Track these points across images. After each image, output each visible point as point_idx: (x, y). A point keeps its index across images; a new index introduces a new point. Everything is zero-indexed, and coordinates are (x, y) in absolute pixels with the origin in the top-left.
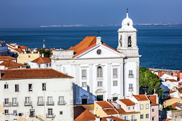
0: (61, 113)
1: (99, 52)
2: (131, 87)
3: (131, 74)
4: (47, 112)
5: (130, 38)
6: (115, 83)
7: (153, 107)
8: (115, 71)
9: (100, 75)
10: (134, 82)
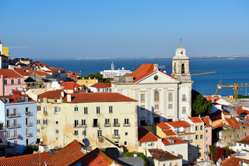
0: (126, 134)
1: (156, 78)
2: (184, 110)
3: (184, 99)
4: (113, 133)
5: (183, 65)
6: (170, 106)
7: (207, 129)
8: (170, 95)
9: (157, 98)
10: (187, 105)
